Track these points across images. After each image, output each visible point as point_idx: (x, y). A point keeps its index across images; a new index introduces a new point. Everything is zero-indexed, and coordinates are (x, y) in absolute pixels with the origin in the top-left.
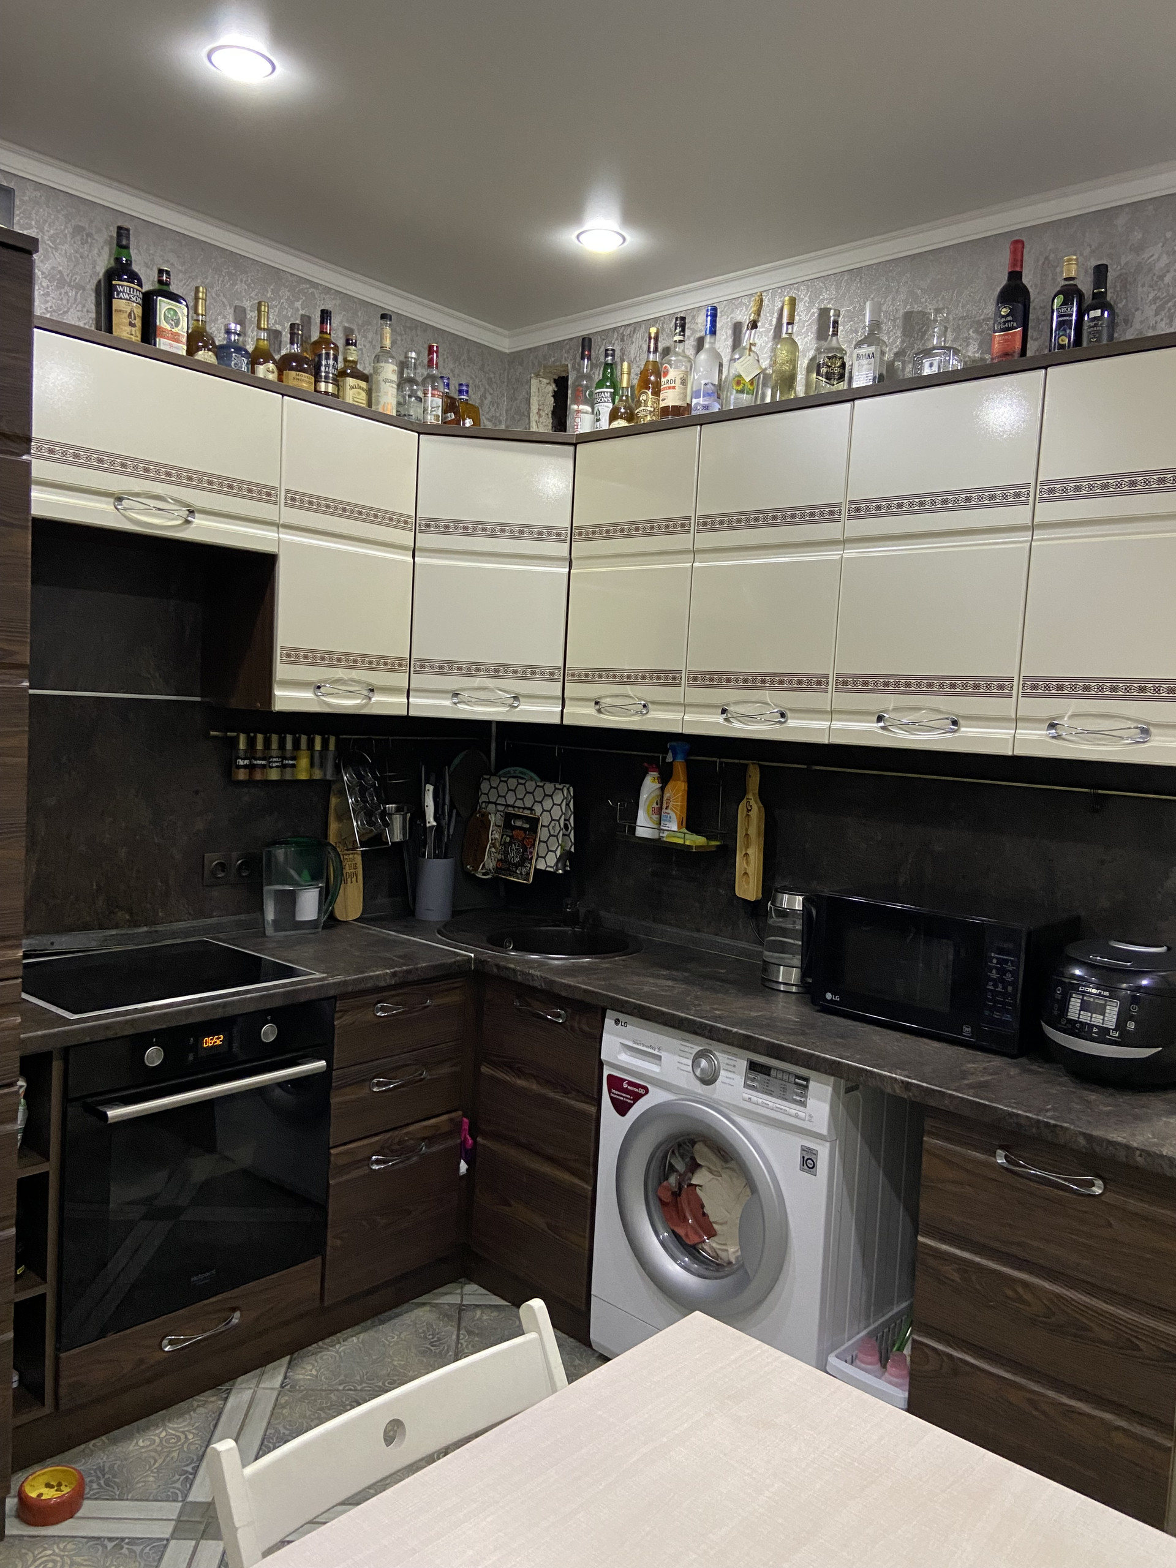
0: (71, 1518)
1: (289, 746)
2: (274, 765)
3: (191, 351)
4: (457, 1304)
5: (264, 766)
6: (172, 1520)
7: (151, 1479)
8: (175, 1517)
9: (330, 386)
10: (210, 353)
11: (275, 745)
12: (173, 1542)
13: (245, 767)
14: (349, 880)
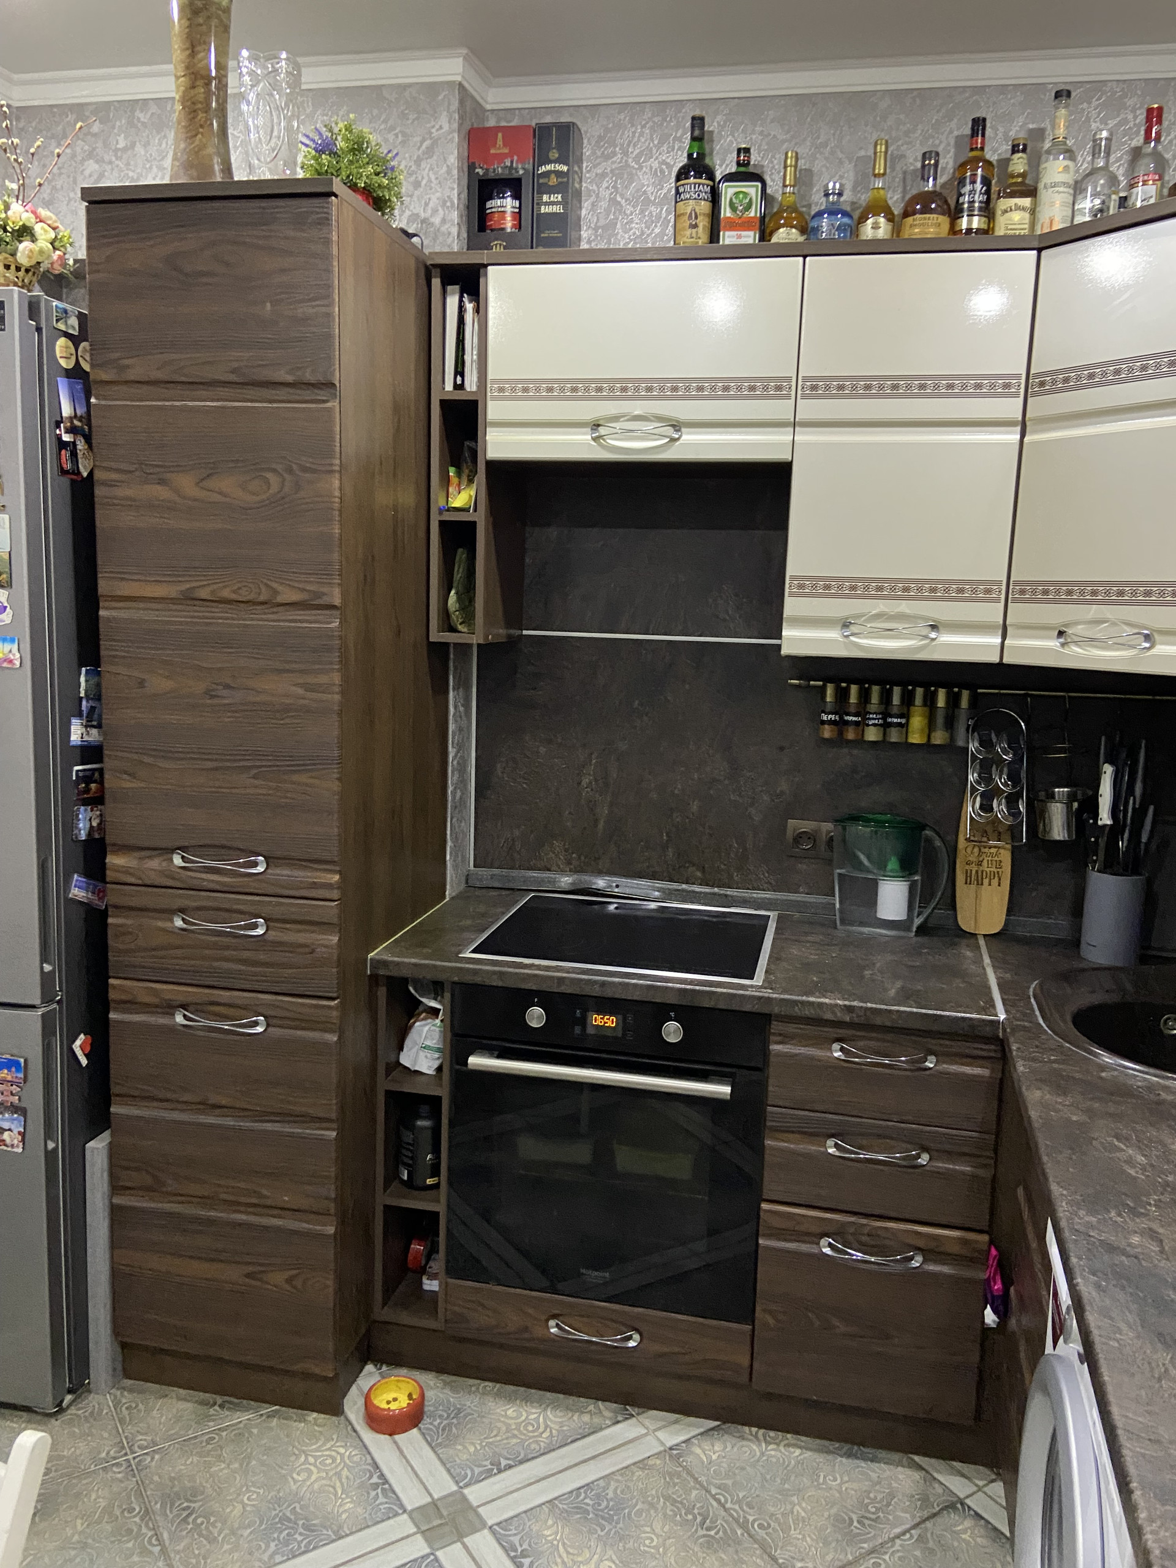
0: (390, 1435)
1: (896, 700)
2: (871, 722)
3: (765, 235)
4: (958, 1497)
5: (857, 723)
6: (430, 1495)
7: (472, 1449)
8: (436, 1497)
9: (976, 219)
10: (794, 230)
11: (875, 698)
12: (405, 1516)
13: (830, 722)
14: (986, 881)
